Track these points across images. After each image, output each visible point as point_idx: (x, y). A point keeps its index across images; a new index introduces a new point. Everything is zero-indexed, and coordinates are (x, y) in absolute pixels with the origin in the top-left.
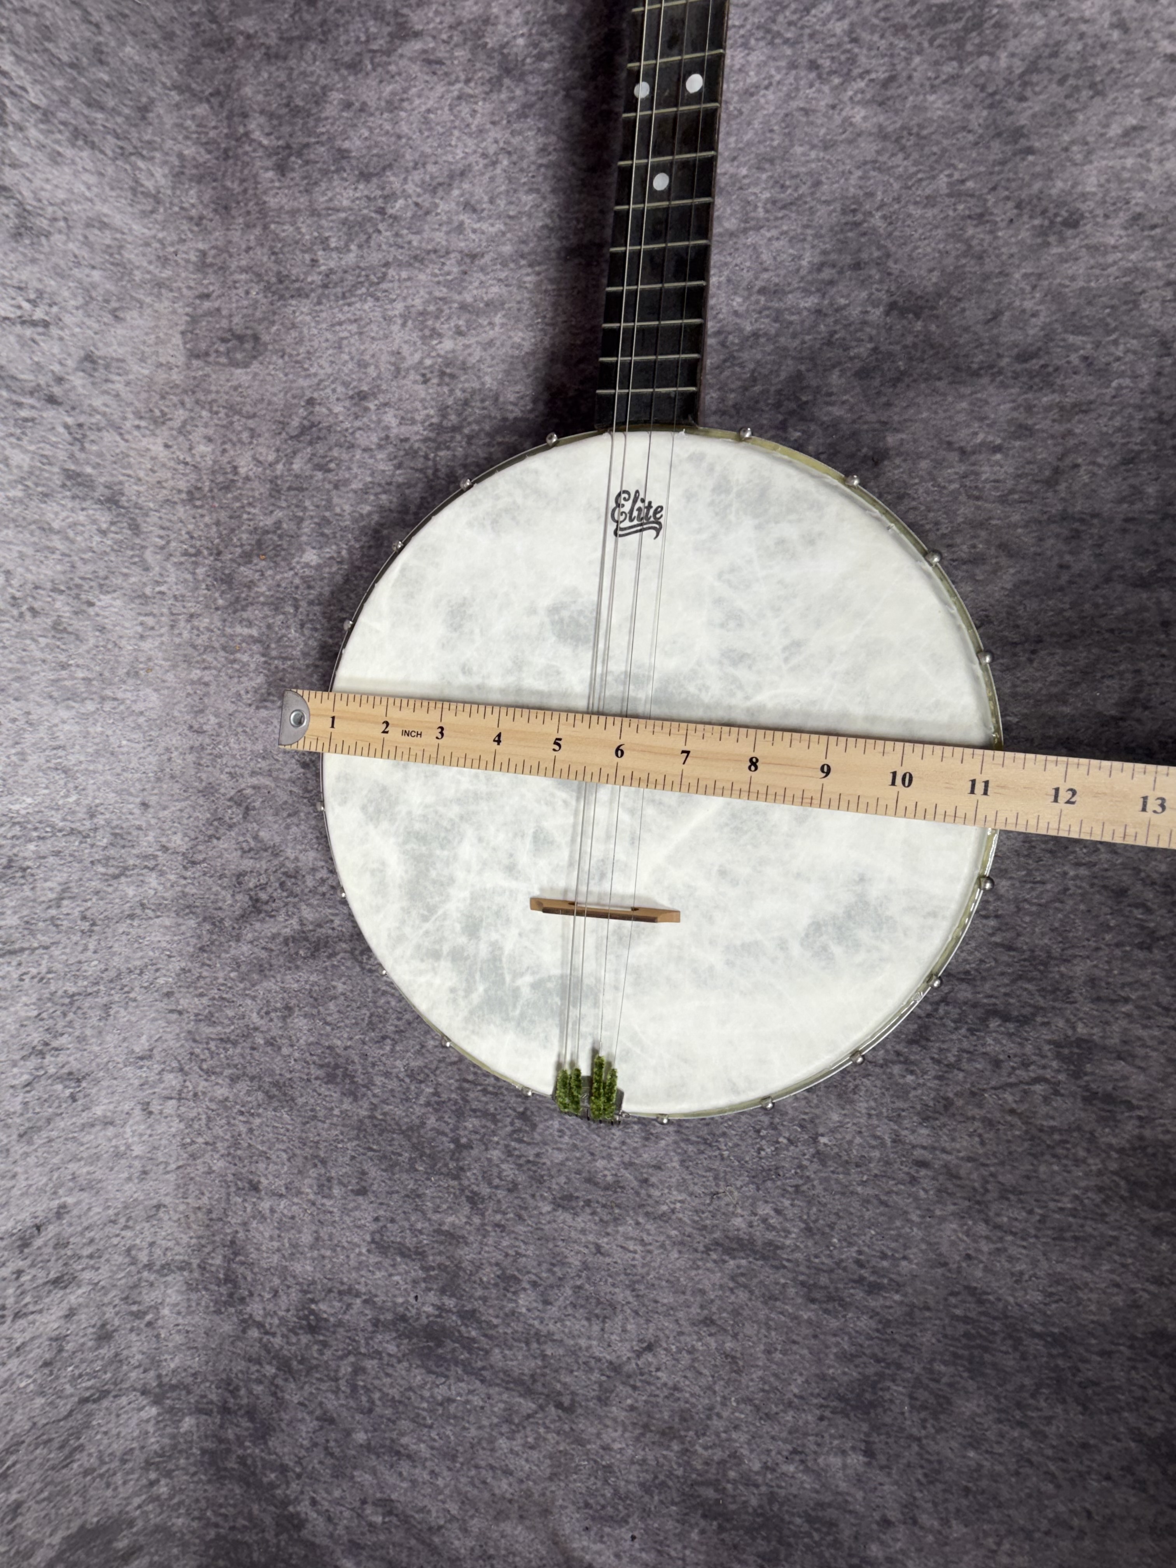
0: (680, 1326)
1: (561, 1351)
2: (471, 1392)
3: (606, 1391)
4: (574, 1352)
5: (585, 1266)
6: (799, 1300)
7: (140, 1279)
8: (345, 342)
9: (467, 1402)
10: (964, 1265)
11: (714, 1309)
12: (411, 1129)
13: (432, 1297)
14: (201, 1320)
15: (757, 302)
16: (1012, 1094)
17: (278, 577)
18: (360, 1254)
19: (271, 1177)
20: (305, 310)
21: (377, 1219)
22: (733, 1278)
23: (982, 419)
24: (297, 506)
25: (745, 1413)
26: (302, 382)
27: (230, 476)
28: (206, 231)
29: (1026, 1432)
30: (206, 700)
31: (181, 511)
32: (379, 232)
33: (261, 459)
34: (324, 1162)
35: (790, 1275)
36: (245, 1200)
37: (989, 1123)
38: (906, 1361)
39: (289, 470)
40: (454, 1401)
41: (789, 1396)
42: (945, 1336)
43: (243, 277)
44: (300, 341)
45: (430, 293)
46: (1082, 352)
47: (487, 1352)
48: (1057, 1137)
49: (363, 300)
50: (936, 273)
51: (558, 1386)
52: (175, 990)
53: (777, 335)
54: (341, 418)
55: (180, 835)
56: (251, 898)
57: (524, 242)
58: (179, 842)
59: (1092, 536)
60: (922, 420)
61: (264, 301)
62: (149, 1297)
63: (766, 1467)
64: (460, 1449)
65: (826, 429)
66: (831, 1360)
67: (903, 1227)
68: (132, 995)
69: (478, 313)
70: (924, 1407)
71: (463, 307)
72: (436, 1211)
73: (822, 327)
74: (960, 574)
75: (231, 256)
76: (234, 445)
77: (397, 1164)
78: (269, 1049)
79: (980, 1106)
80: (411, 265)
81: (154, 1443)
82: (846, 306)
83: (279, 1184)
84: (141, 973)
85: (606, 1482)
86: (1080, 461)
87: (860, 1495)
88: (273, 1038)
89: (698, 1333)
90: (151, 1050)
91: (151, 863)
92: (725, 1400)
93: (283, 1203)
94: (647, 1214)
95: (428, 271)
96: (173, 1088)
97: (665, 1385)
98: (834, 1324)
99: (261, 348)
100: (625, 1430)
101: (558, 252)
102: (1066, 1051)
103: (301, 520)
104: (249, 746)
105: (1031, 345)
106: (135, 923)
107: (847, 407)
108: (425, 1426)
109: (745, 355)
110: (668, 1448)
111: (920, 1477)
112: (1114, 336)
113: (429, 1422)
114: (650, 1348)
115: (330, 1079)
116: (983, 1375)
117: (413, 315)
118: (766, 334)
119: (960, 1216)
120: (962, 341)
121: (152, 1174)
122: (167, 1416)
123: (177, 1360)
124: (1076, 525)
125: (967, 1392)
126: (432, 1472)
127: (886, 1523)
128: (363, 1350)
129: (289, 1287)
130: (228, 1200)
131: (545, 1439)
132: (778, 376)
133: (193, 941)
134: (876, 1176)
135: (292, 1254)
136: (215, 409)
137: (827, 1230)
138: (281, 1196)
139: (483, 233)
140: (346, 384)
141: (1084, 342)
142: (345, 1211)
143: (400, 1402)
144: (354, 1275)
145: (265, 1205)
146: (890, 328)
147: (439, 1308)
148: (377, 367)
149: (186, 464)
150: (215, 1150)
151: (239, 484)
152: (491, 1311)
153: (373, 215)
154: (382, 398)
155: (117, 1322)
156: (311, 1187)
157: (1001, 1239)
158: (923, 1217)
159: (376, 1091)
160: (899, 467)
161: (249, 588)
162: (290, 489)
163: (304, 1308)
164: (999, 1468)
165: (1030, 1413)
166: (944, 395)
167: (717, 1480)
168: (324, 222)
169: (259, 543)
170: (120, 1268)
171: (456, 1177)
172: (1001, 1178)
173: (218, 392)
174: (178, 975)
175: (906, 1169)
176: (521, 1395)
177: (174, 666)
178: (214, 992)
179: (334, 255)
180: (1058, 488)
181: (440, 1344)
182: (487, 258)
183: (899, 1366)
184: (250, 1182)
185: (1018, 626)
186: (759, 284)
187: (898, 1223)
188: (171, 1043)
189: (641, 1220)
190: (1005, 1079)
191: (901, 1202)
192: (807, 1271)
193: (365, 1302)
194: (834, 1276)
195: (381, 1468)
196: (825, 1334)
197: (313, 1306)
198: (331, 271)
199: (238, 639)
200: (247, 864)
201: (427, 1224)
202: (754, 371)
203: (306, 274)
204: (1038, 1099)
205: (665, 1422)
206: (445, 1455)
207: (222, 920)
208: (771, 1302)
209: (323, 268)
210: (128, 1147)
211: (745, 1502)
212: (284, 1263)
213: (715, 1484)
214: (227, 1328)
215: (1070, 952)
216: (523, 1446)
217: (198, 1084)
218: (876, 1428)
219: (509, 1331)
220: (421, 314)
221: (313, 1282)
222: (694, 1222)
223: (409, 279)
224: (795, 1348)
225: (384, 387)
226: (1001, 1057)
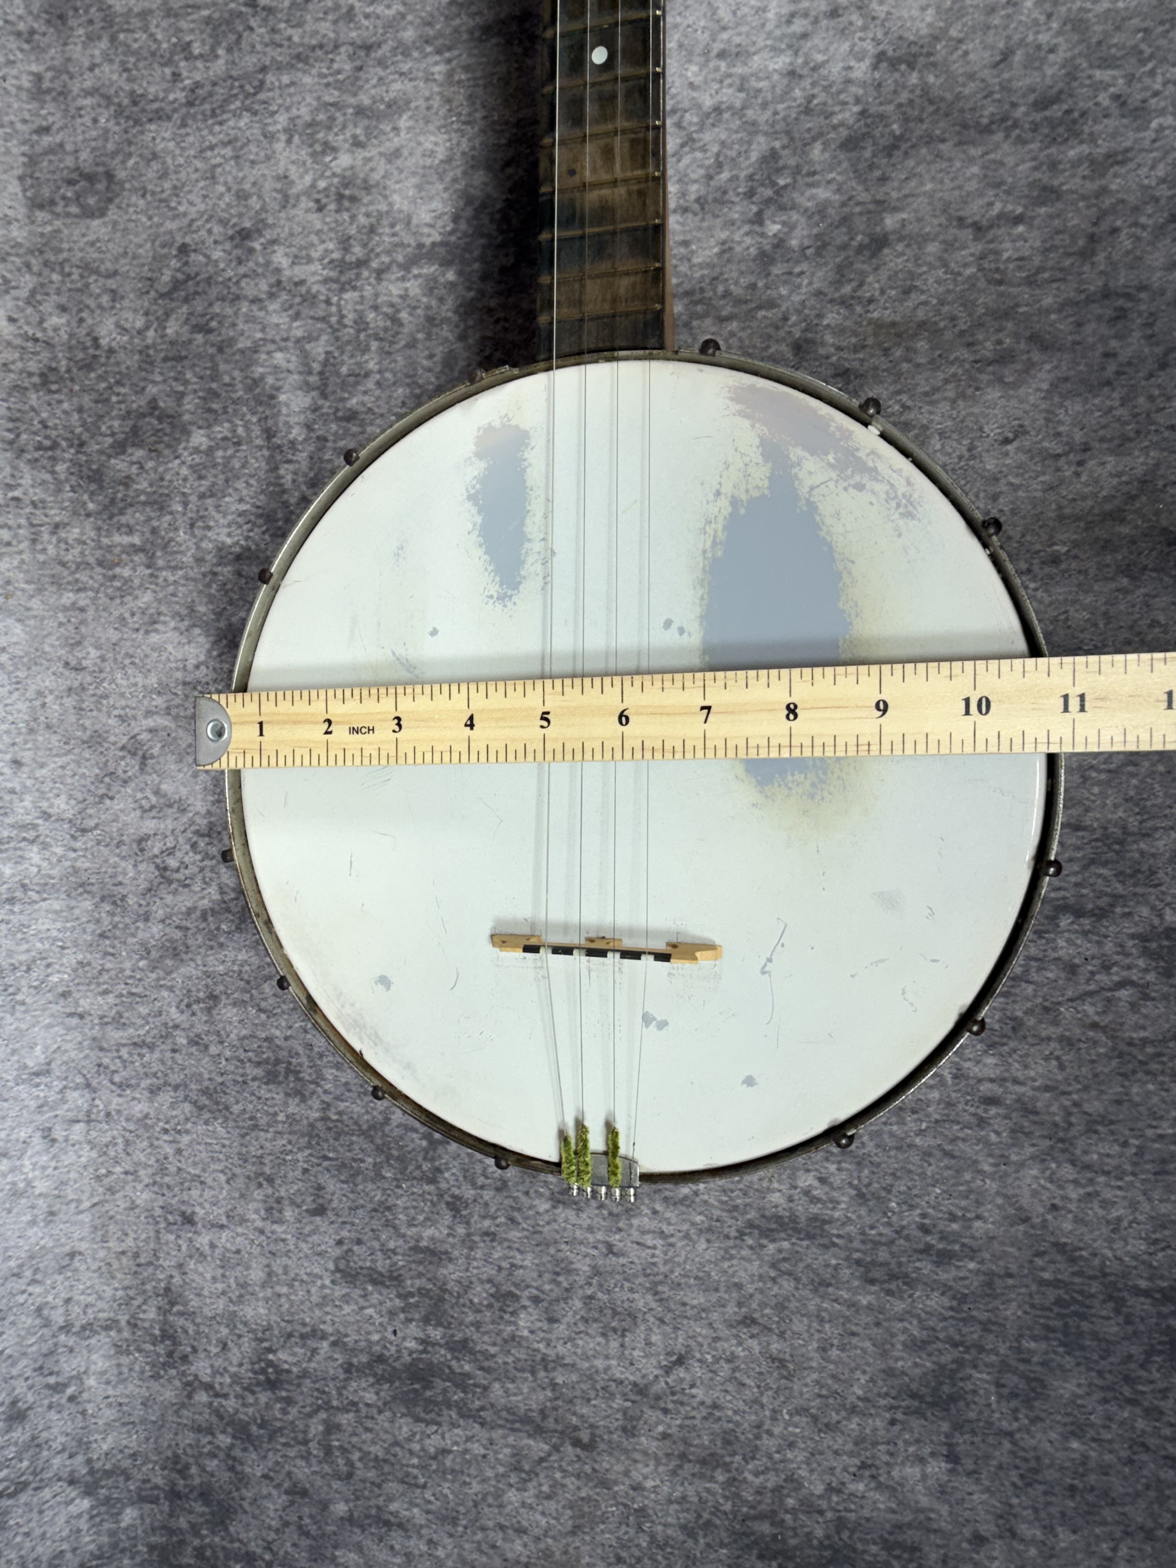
0: (715, 1330)
1: (574, 1377)
2: (469, 1439)
3: (632, 1419)
4: (590, 1377)
5: (596, 1271)
6: (856, 1283)
7: (56, 1345)
8: (219, 170)
9: (466, 1451)
10: (1049, 1217)
11: (754, 1306)
12: (372, 1127)
13: (414, 1330)
14: (133, 1388)
15: (717, 69)
16: (1093, 1004)
17: (161, 469)
18: (323, 1287)
19: (207, 1206)
20: (167, 135)
21: (340, 1243)
22: (773, 1266)
23: (998, 185)
24: (176, 379)
25: (800, 1427)
26: (170, 225)
27: (91, 351)
28: (39, 50)
29: (1138, 1410)
30: (83, 629)
31: (33, 398)
32: (251, 29)
33: (128, 326)
34: (270, 1180)
35: (843, 1255)
36: (179, 1237)
37: (1068, 1042)
38: (990, 1341)
39: (163, 336)
40: (450, 1452)
41: (852, 1399)
42: (1033, 1306)
43: (88, 102)
44: (164, 175)
45: (319, 98)
46: (1112, 90)
47: (485, 1388)
48: (1150, 1050)
49: (237, 115)
50: (931, 11)
51: (574, 1420)
52: (73, 989)
53: (743, 108)
54: (222, 265)
55: (63, 797)
56: (157, 867)
57: (429, 24)
58: (63, 806)
59: (1140, 314)
60: (925, 193)
61: (117, 128)
62: (69, 1366)
63: (830, 1489)
64: (462, 1509)
65: (810, 217)
66: (898, 1350)
67: (973, 1179)
68: (19, 997)
69: (379, 117)
70: (1014, 1395)
71: (360, 111)
72: (411, 1224)
73: (797, 93)
74: (984, 377)
75: (71, 78)
76: (93, 312)
77: (358, 1172)
78: (194, 1049)
79: (1056, 1023)
80: (293, 66)
81: (89, 1542)
82: (826, 62)
83: (219, 1213)
84: (29, 970)
85: (640, 1529)
86: (1119, 223)
87: (945, 1510)
88: (198, 1036)
89: (736, 1336)
90: (49, 1064)
91: (30, 835)
92: (775, 1415)
93: (225, 1235)
94: (666, 1199)
95: (314, 71)
96: (78, 1108)
97: (702, 1403)
98: (899, 1306)
99: (117, 188)
100: (658, 1463)
101: (471, 32)
102: (1154, 945)
103: (182, 395)
104: (140, 680)
105: (1050, 87)
106: (16, 909)
107: (834, 187)
108: (417, 1486)
109: (707, 136)
110: (712, 1479)
111: (1015, 1479)
112: (1150, 66)
113: (422, 1481)
114: (680, 1361)
115: (271, 1078)
116: (1082, 1348)
117: (300, 128)
118: (730, 108)
119: (1041, 1159)
120: (967, 91)
121: (61, 1216)
122: (103, 1509)
123: (110, 1439)
124: (1120, 302)
125: (1064, 1370)
126: (430, 1542)
127: (979, 1540)
128: (335, 1403)
129: (240, 1336)
130: (158, 1238)
131: (563, 1486)
132: (748, 158)
133: (91, 927)
134: (937, 1121)
135: (241, 1296)
136: (67, 269)
137: (883, 1194)
138: (222, 1227)
139: (378, 17)
140: (223, 222)
141: (1114, 78)
142: (301, 1236)
143: (385, 1461)
144: (318, 1313)
145: (203, 1240)
146: (880, 85)
147: (423, 1342)
148: (260, 197)
149: (36, 340)
150: (137, 1179)
151: (103, 360)
152: (486, 1338)
153: (243, 9)
154: (268, 235)
155: (30, 1398)
156: (257, 1212)
157: (1091, 1181)
158: (996, 1165)
159: (328, 1086)
160: (903, 254)
161: (127, 486)
162: (166, 359)
163: (260, 1360)
164: (1108, 1457)
165: (1141, 1388)
166: (950, 160)
167: (774, 1512)
168: (183, 24)
169: (135, 431)
170: (30, 1332)
171: (433, 1181)
172: (1086, 1107)
173: (70, 250)
174: (75, 970)
175: (972, 1110)
176: (530, 1436)
177: (40, 590)
178: (121, 988)
179: (200, 64)
180: (1096, 259)
181: (428, 1386)
182: (385, 49)
183: (981, 1349)
184: (183, 1214)
185: (1059, 434)
186: (717, 47)
187: (967, 1176)
188: (73, 1054)
189: (658, 1207)
190: (1083, 988)
191: (968, 1150)
192: (863, 1247)
193: (334, 1344)
194: (895, 1249)
195: (368, 1543)
196: (888, 1320)
197: (271, 1357)
198: (197, 85)
199: (117, 550)
200: (150, 825)
201: (401, 1242)
202: (718, 155)
203: (167, 91)
204: (1123, 1007)
205: (705, 1448)
206: (443, 1519)
207: (123, 898)
208: (822, 1289)
209: (187, 82)
210: (29, 1183)
211: (808, 1534)
212: (232, 1308)
213: (770, 1516)
214: (169, 1394)
215: (1149, 824)
216: (537, 1496)
217: (110, 1103)
218: (957, 1427)
219: (510, 1360)
220: (309, 125)
221: (269, 1328)
222: (722, 1202)
223: (293, 84)
224: (854, 1340)
225: (270, 221)
226: (1077, 961)
